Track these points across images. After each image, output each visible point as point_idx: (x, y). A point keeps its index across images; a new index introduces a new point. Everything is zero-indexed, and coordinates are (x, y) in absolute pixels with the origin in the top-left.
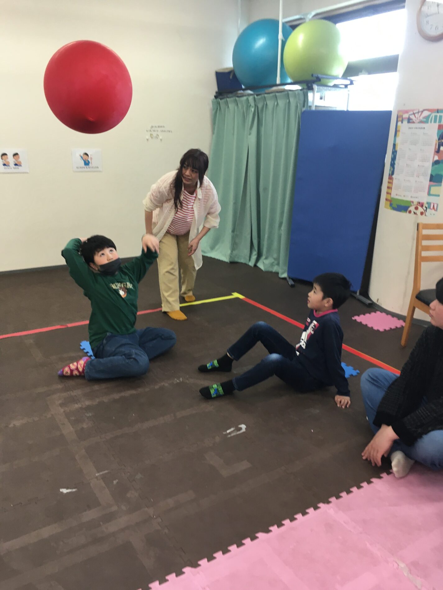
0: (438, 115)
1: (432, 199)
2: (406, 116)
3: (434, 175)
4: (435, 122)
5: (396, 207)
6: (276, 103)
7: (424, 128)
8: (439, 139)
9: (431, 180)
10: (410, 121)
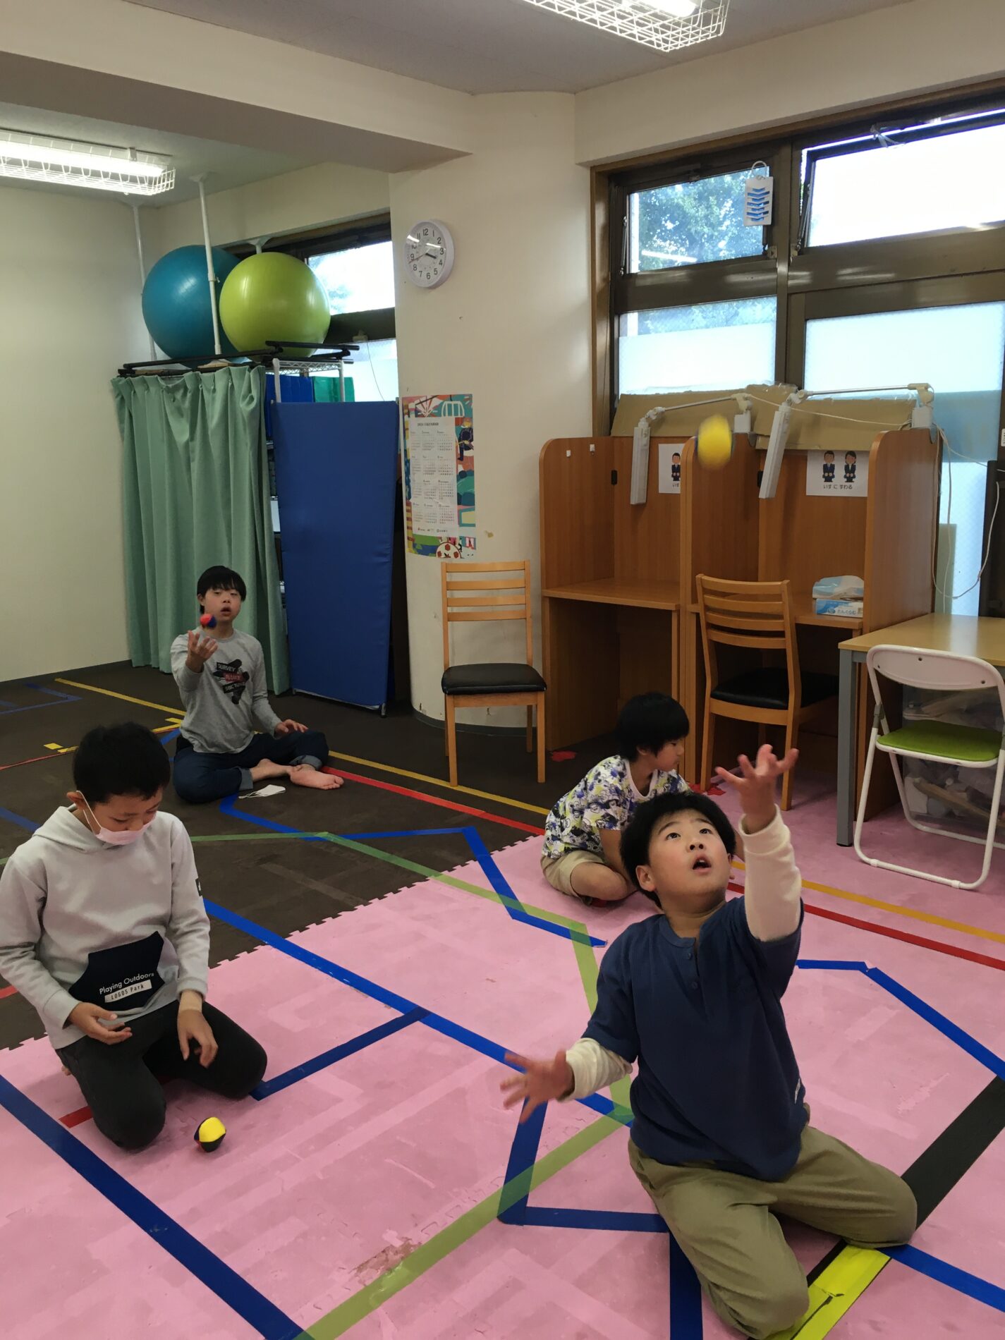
0: (453, 403)
1: (466, 532)
2: (412, 406)
3: (461, 494)
5: (421, 548)
8: (460, 440)
9: (459, 503)
10: (419, 414)
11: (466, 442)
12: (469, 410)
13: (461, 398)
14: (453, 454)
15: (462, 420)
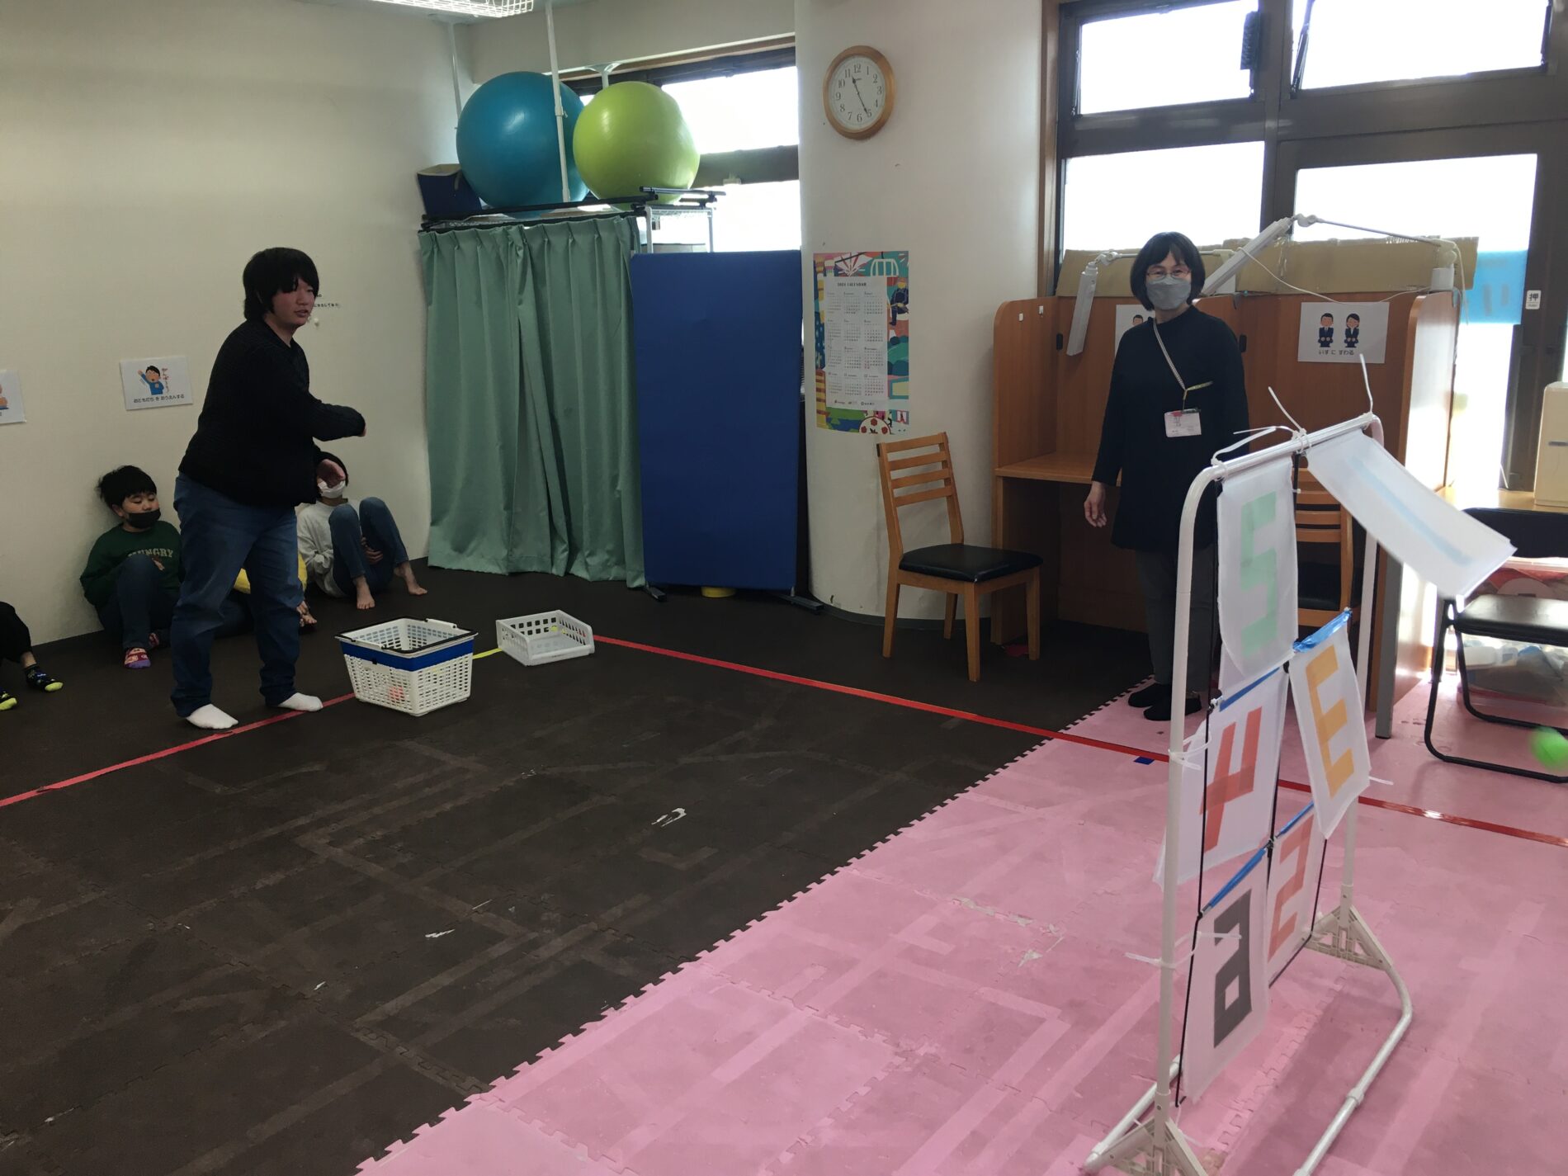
0: (885, 261)
1: (898, 405)
2: (830, 263)
3: (893, 363)
4: (881, 273)
5: (839, 423)
6: (570, 241)
7: (865, 284)
8: (892, 302)
9: (890, 372)
10: (840, 272)
11: (900, 305)
12: (904, 268)
13: (894, 255)
14: (884, 318)
15: (896, 279)
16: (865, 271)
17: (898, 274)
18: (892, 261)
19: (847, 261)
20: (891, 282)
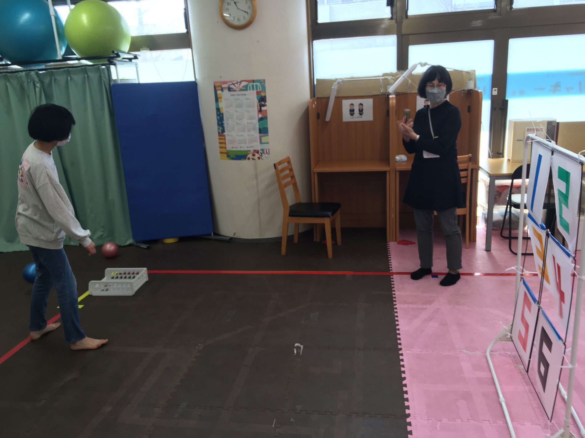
0: (255, 84)
1: (264, 146)
2: (226, 86)
3: (261, 128)
4: (253, 89)
5: (234, 157)
6: (69, 78)
7: (245, 95)
8: (259, 102)
9: (260, 132)
10: (231, 90)
11: (263, 103)
12: (263, 87)
13: (259, 81)
14: (256, 109)
15: (260, 92)
16: (246, 88)
17: (261, 89)
18: (258, 84)
19: (236, 85)
20: (258, 93)
